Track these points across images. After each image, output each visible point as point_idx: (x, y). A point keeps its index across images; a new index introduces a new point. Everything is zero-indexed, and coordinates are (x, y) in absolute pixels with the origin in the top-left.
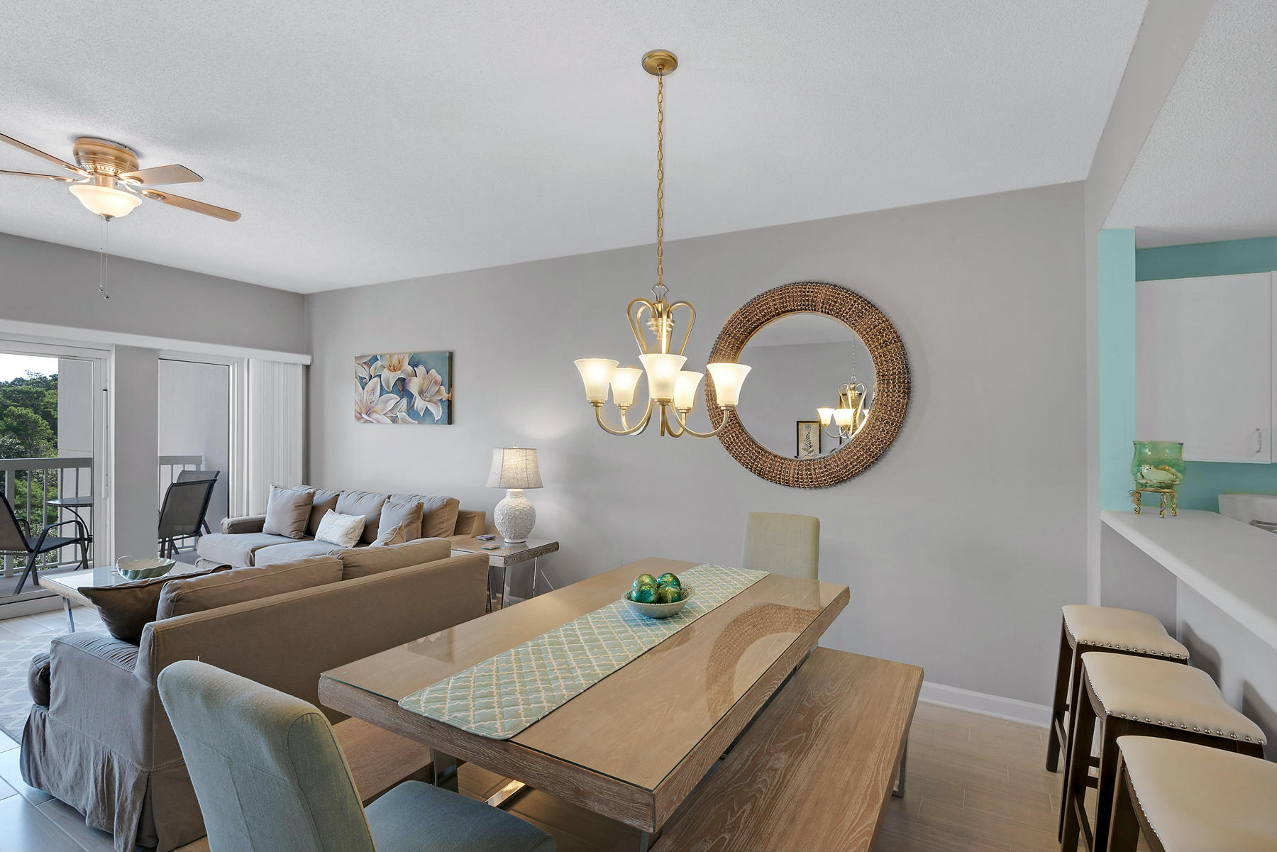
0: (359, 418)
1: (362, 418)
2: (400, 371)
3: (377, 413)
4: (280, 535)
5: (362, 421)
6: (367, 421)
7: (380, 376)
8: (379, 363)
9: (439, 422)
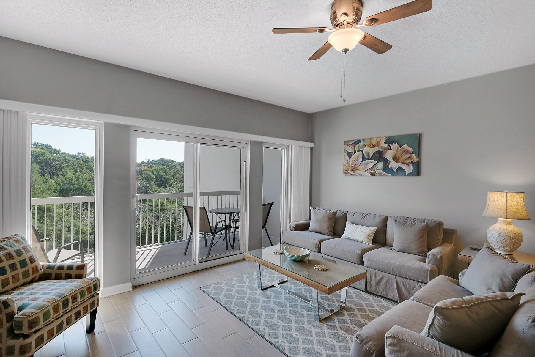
0: (346, 173)
1: (349, 173)
2: (378, 147)
3: (360, 170)
4: (320, 233)
5: (349, 174)
6: (352, 175)
7: (362, 151)
8: (362, 144)
9: (409, 175)
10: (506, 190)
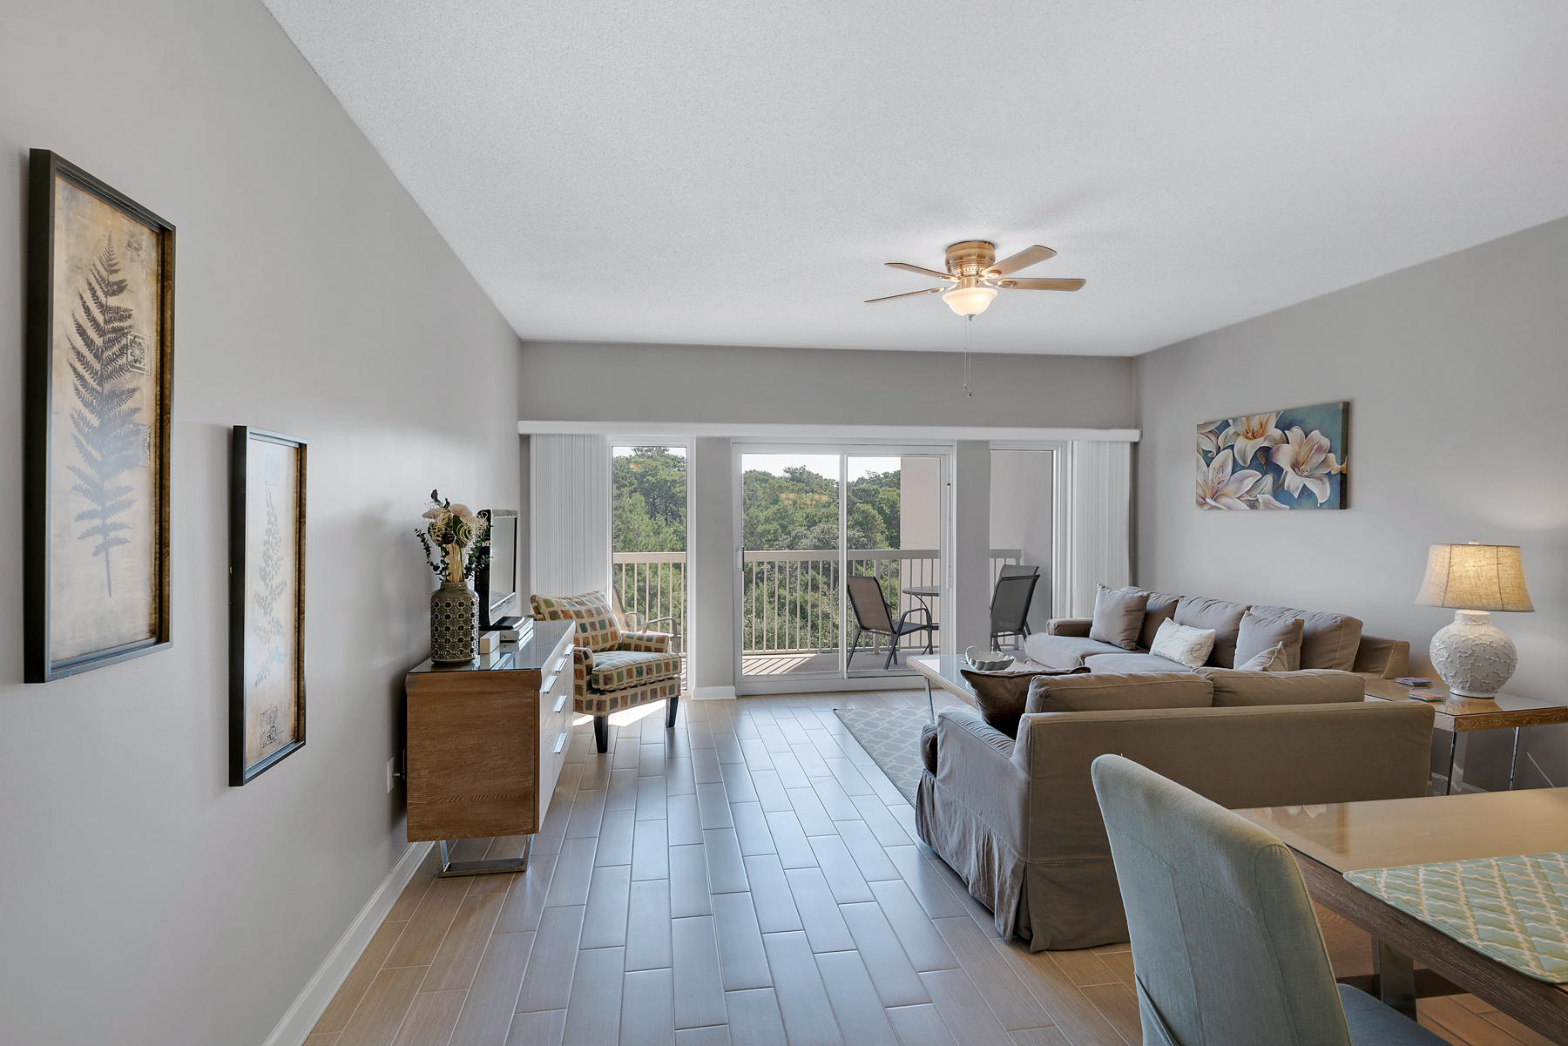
0: (1202, 503)
1: (1206, 503)
2: (1262, 438)
3: (1228, 496)
4: (1109, 643)
5: (1206, 507)
6: (1213, 508)
7: (1232, 447)
8: (1231, 430)
9: (1324, 506)
10: (1475, 540)
